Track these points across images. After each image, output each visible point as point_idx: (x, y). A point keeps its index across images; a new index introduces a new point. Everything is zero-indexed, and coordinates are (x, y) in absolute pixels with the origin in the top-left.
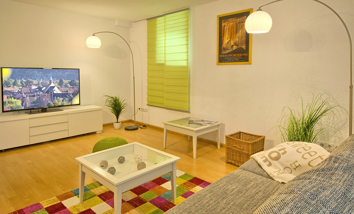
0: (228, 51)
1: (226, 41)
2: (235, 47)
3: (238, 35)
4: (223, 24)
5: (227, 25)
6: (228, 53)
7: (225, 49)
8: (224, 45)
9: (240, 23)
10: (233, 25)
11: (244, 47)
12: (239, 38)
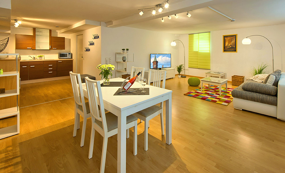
0: (227, 48)
1: (227, 44)
2: (230, 47)
3: (232, 42)
4: (225, 38)
5: (227, 39)
6: (228, 49)
7: (226, 47)
8: (226, 46)
9: (232, 38)
10: (229, 39)
11: (234, 47)
12: (232, 43)
